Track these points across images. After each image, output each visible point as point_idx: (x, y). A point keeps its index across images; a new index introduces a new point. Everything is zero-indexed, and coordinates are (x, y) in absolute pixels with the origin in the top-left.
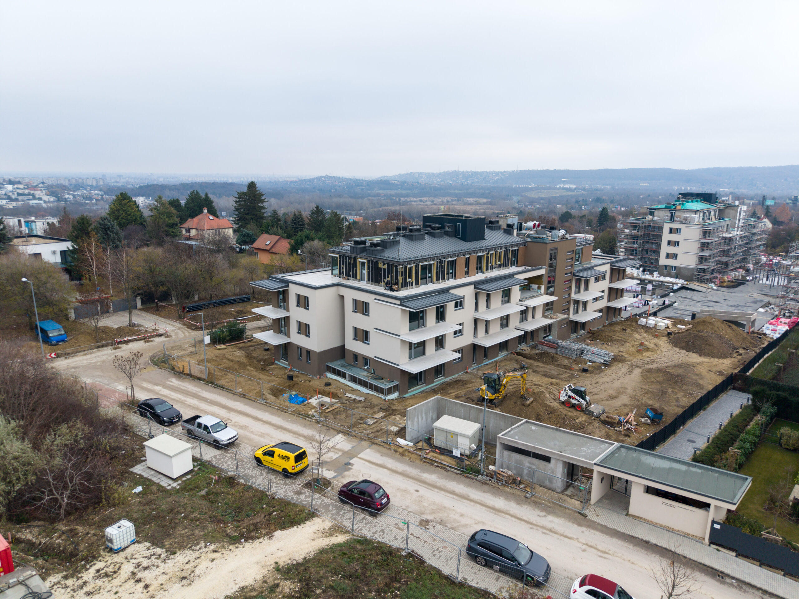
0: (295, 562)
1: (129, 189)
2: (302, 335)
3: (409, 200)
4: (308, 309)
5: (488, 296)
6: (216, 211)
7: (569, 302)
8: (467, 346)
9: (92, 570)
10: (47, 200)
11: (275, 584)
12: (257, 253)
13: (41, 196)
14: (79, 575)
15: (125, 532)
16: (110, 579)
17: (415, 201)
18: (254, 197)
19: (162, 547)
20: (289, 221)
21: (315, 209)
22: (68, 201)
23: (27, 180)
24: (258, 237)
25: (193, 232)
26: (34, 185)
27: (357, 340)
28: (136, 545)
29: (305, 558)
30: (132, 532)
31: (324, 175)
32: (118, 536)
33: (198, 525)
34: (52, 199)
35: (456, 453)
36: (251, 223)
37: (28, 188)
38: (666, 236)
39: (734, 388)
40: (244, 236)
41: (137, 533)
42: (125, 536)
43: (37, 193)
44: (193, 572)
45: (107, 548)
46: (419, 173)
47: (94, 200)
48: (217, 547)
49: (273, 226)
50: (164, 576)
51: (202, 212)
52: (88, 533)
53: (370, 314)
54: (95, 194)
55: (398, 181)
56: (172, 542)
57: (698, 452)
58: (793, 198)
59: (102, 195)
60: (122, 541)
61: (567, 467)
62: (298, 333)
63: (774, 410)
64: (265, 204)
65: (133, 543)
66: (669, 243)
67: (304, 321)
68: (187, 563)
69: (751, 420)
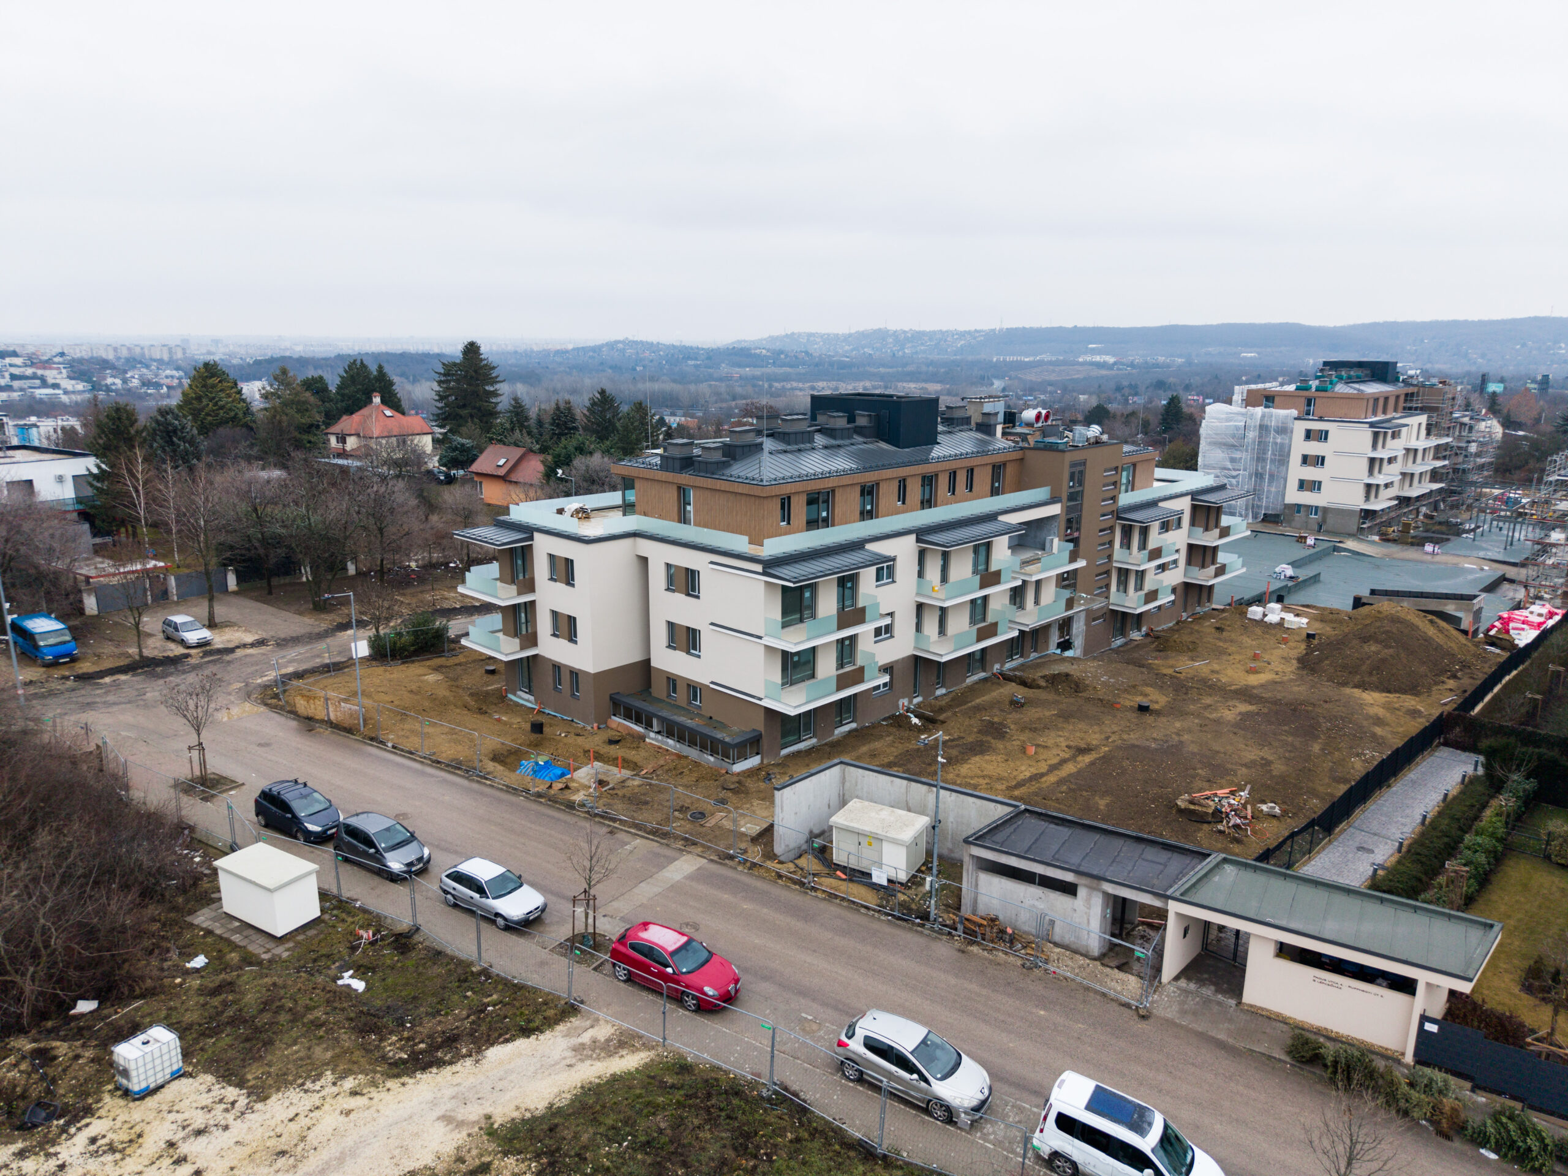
0: (528, 1115)
1: (234, 366)
2: (561, 640)
3: (789, 386)
4: (573, 586)
5: (946, 556)
6: (399, 400)
7: (1108, 573)
8: (903, 659)
9: (81, 1140)
10: (70, 388)
11: (483, 1164)
12: (481, 483)
13: (58, 381)
14: (52, 1150)
15: (157, 1054)
16: (118, 1156)
17: (801, 390)
18: (476, 372)
19: (240, 1085)
20: (547, 420)
21: (598, 396)
22: (112, 391)
23: (31, 349)
24: (481, 451)
25: (351, 443)
26: (45, 358)
27: (675, 648)
28: (184, 1081)
29: (551, 1105)
30: (173, 1053)
31: (621, 338)
32: (141, 1063)
33: (321, 1037)
34: (80, 386)
35: (880, 877)
36: (470, 424)
37: (33, 365)
38: (1300, 447)
39: (1446, 744)
40: (455, 449)
41: (186, 1055)
42: (158, 1062)
43: (51, 375)
44: (303, 1139)
45: (117, 1089)
46: (810, 335)
47: (165, 389)
48: (359, 1085)
49: (512, 430)
50: (238, 1149)
51: (371, 401)
52: (77, 1057)
53: (701, 595)
54: (167, 377)
55: (768, 350)
56: (263, 1074)
57: (1381, 872)
58: (1539, 378)
59: (179, 379)
60: (150, 1073)
61: (1111, 904)
62: (554, 635)
63: (1531, 785)
64: (497, 386)
65: (177, 1075)
66: (1305, 460)
67: (565, 609)
68: (291, 1120)
69: (1484, 806)
